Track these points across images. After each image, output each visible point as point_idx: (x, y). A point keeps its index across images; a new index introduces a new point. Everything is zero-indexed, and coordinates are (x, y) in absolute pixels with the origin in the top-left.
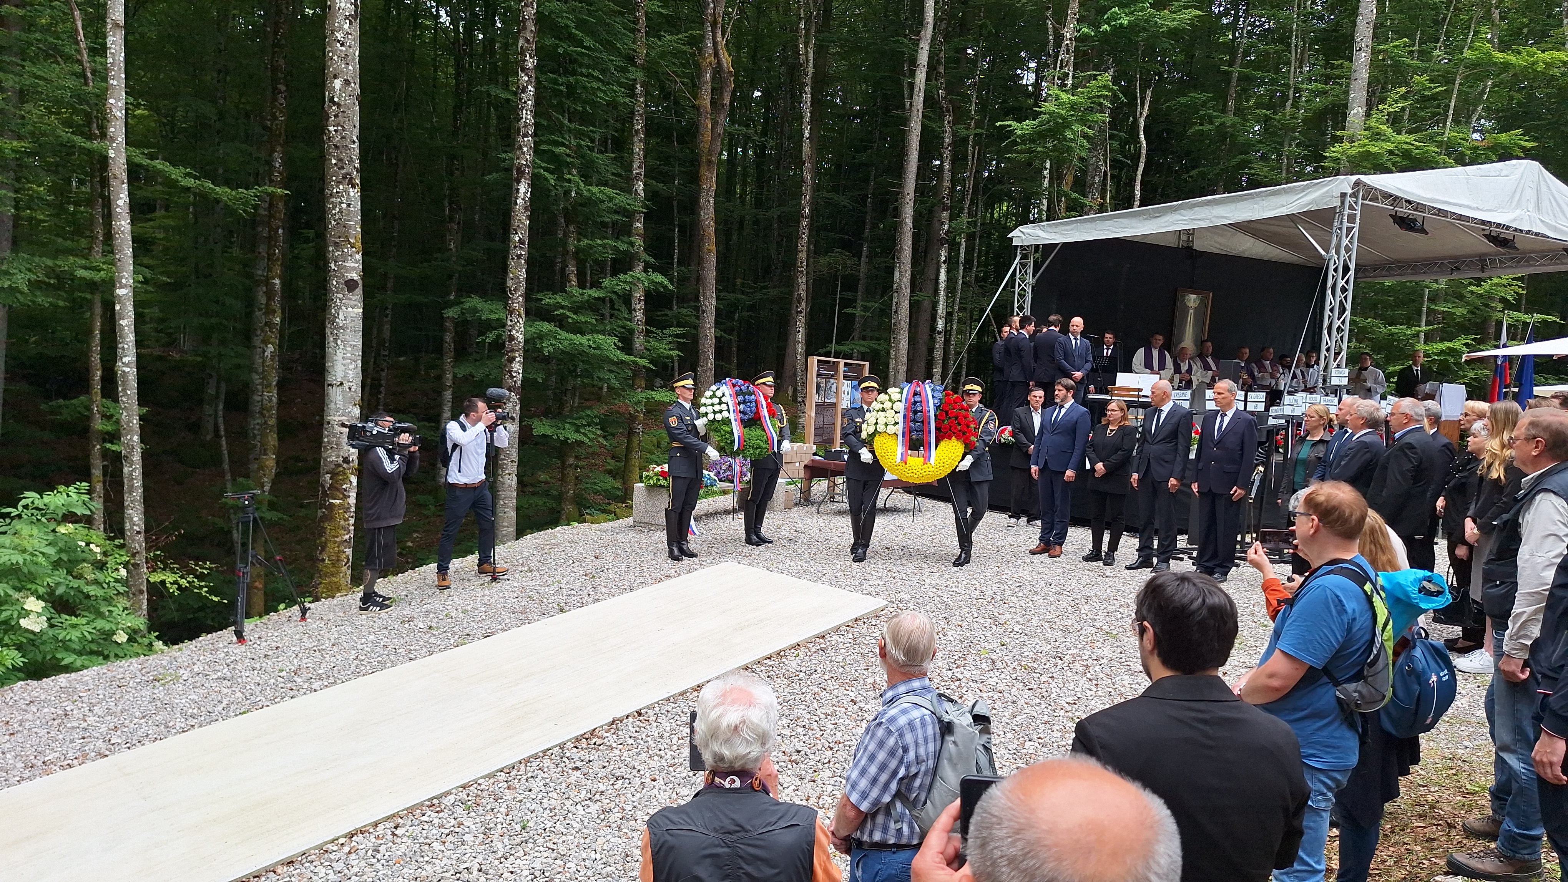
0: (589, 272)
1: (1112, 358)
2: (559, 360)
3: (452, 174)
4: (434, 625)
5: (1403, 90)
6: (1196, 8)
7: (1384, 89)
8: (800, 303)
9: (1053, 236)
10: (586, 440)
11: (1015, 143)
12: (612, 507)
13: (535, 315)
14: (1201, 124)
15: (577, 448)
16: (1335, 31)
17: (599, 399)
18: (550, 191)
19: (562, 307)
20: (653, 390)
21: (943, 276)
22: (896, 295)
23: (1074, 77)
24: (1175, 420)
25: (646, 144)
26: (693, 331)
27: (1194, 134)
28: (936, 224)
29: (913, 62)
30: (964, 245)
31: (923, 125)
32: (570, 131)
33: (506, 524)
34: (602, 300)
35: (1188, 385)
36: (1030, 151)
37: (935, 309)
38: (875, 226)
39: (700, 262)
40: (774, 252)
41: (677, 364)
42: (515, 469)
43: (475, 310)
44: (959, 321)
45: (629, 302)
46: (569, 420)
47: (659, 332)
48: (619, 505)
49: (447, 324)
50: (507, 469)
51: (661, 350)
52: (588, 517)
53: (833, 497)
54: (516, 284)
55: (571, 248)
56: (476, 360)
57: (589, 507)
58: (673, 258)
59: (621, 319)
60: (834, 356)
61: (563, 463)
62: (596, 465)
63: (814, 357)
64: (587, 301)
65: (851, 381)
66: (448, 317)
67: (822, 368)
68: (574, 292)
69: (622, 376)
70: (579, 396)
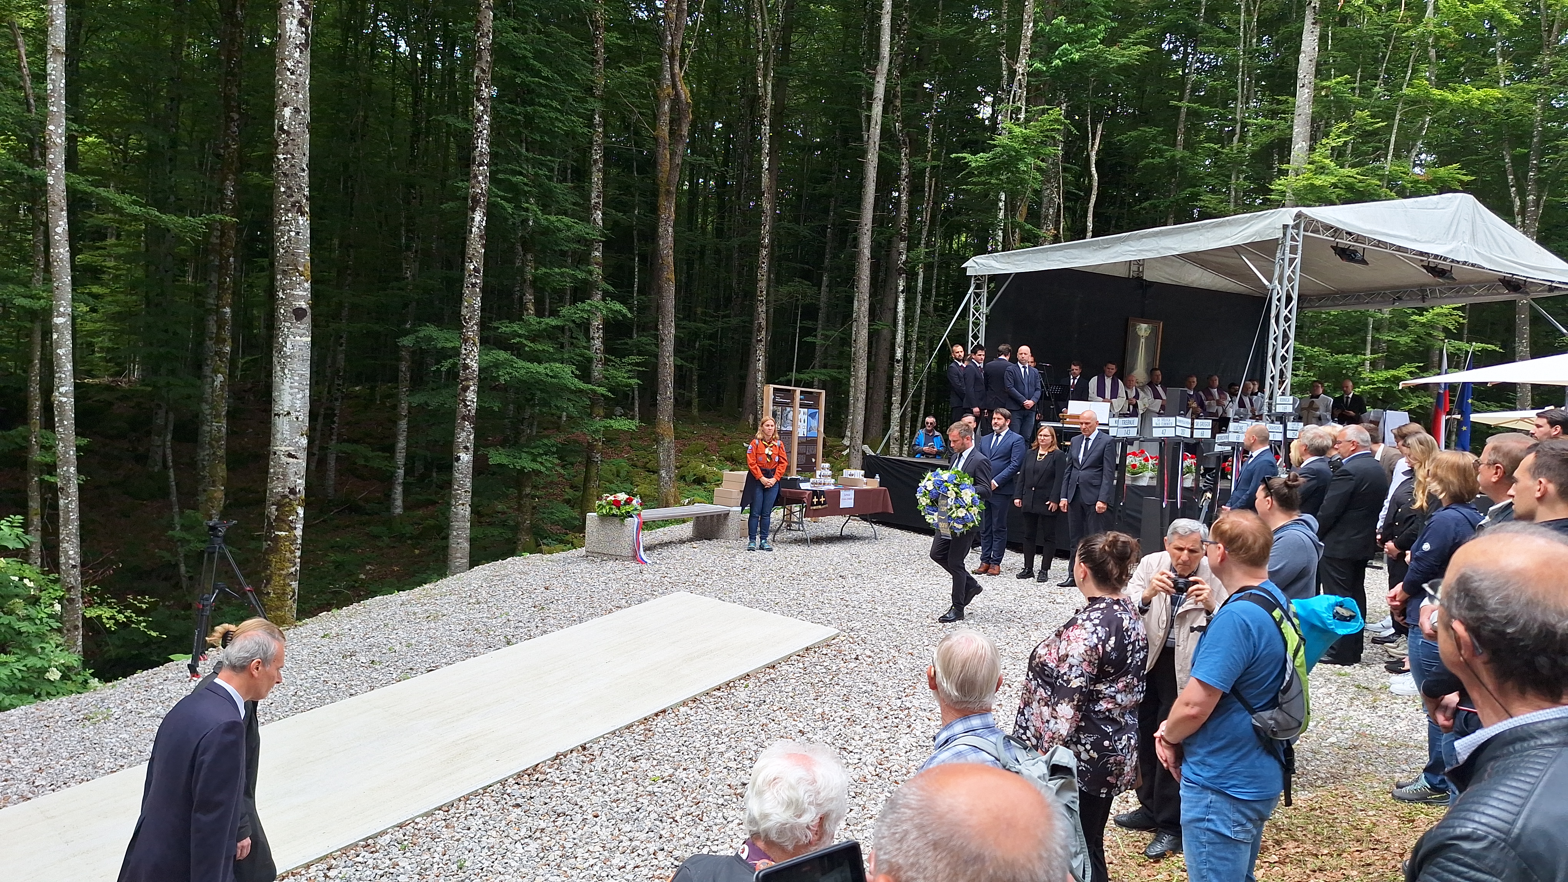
0: (548, 301)
2: (516, 388)
3: (409, 203)
4: (377, 659)
5: (1345, 125)
6: (1145, 44)
7: (1328, 125)
8: (760, 332)
9: (1007, 266)
10: (543, 469)
11: (971, 174)
12: (569, 537)
13: (491, 344)
14: (1153, 158)
15: (534, 478)
16: (1281, 67)
17: (558, 428)
18: (507, 219)
19: (520, 336)
20: (611, 418)
21: (901, 306)
22: (855, 324)
23: (1027, 111)
25: (605, 173)
26: (653, 360)
27: (1144, 166)
28: (894, 255)
29: (870, 95)
30: (921, 275)
31: (880, 157)
32: (527, 160)
33: (459, 555)
34: (560, 328)
36: (984, 183)
37: (894, 338)
38: (835, 256)
39: (660, 291)
40: (735, 281)
41: (636, 392)
42: (469, 499)
43: (430, 339)
44: (919, 349)
45: (587, 331)
46: (526, 450)
47: (617, 360)
48: (576, 535)
49: (403, 353)
50: (460, 499)
51: (620, 378)
52: (544, 548)
53: (790, 525)
54: (471, 312)
55: (529, 277)
56: (432, 390)
57: (546, 538)
58: (633, 287)
59: (579, 348)
60: (792, 384)
61: (520, 492)
62: (554, 494)
63: (771, 385)
64: (545, 330)
65: (808, 409)
66: (403, 346)
67: (778, 396)
68: (531, 320)
69: (580, 404)
70: (537, 425)
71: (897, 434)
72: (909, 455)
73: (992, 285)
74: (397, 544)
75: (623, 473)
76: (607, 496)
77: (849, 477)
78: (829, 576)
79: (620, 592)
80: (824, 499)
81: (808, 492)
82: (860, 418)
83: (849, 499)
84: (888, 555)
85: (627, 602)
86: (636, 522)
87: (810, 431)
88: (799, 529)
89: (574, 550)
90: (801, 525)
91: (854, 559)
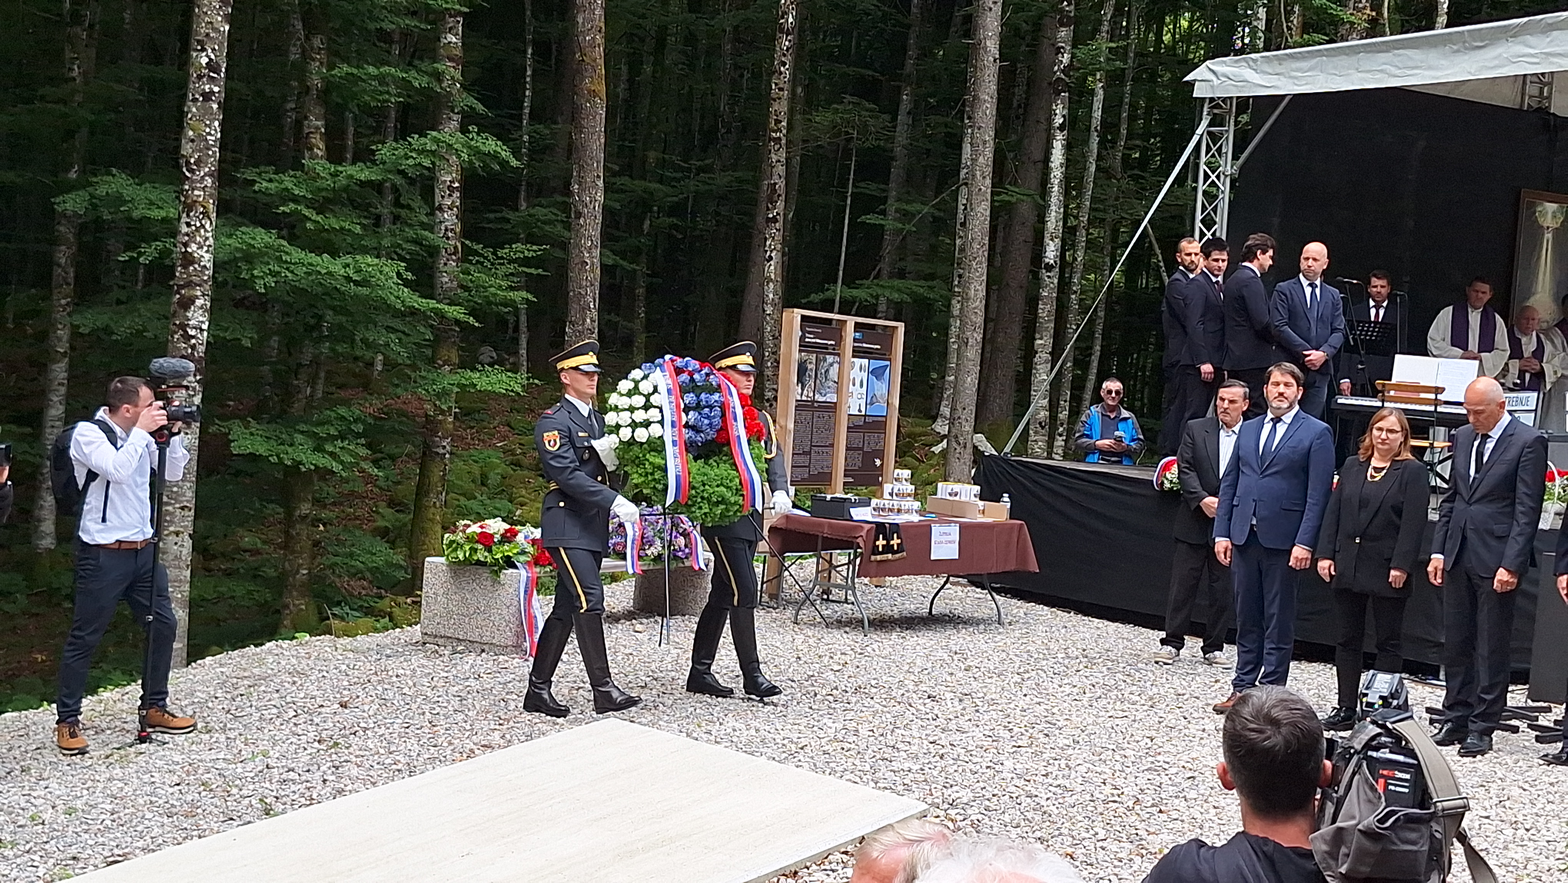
0: (351, 130)
1: (1385, 325)
2: (286, 304)
4: (6, 837)
8: (773, 202)
9: (1275, 81)
10: (336, 467)
12: (384, 604)
13: (241, 214)
15: (318, 485)
17: (366, 385)
19: (295, 200)
20: (473, 369)
21: (1057, 157)
22: (964, 191)
24: (1512, 453)
26: (559, 253)
28: (1046, 52)
30: (1100, 94)
34: (377, 187)
35: (1536, 381)
37: (1043, 221)
38: (925, 54)
39: (575, 115)
40: (724, 99)
41: (523, 318)
42: (188, 523)
43: (118, 200)
44: (1091, 246)
45: (429, 192)
46: (303, 427)
47: (488, 253)
48: (401, 599)
49: (62, 229)
50: (171, 522)
51: (492, 290)
52: (335, 623)
53: (827, 592)
54: (200, 151)
55: (316, 81)
56: (119, 302)
57: (338, 604)
58: (522, 108)
59: (411, 226)
60: (836, 309)
61: (289, 514)
62: (357, 518)
63: (796, 310)
64: (346, 189)
65: (869, 359)
66: (64, 215)
67: (810, 333)
68: (319, 169)
69: (412, 339)
70: (326, 379)
71: (1043, 414)
72: (1065, 457)
74: (43, 609)
75: (494, 479)
76: (468, 522)
77: (948, 497)
78: (907, 694)
79: (490, 716)
80: (899, 541)
81: (867, 527)
82: (971, 381)
83: (950, 542)
84: (1025, 656)
85: (503, 737)
86: (523, 579)
87: (872, 404)
88: (846, 601)
89: (398, 630)
90: (850, 592)
91: (956, 662)
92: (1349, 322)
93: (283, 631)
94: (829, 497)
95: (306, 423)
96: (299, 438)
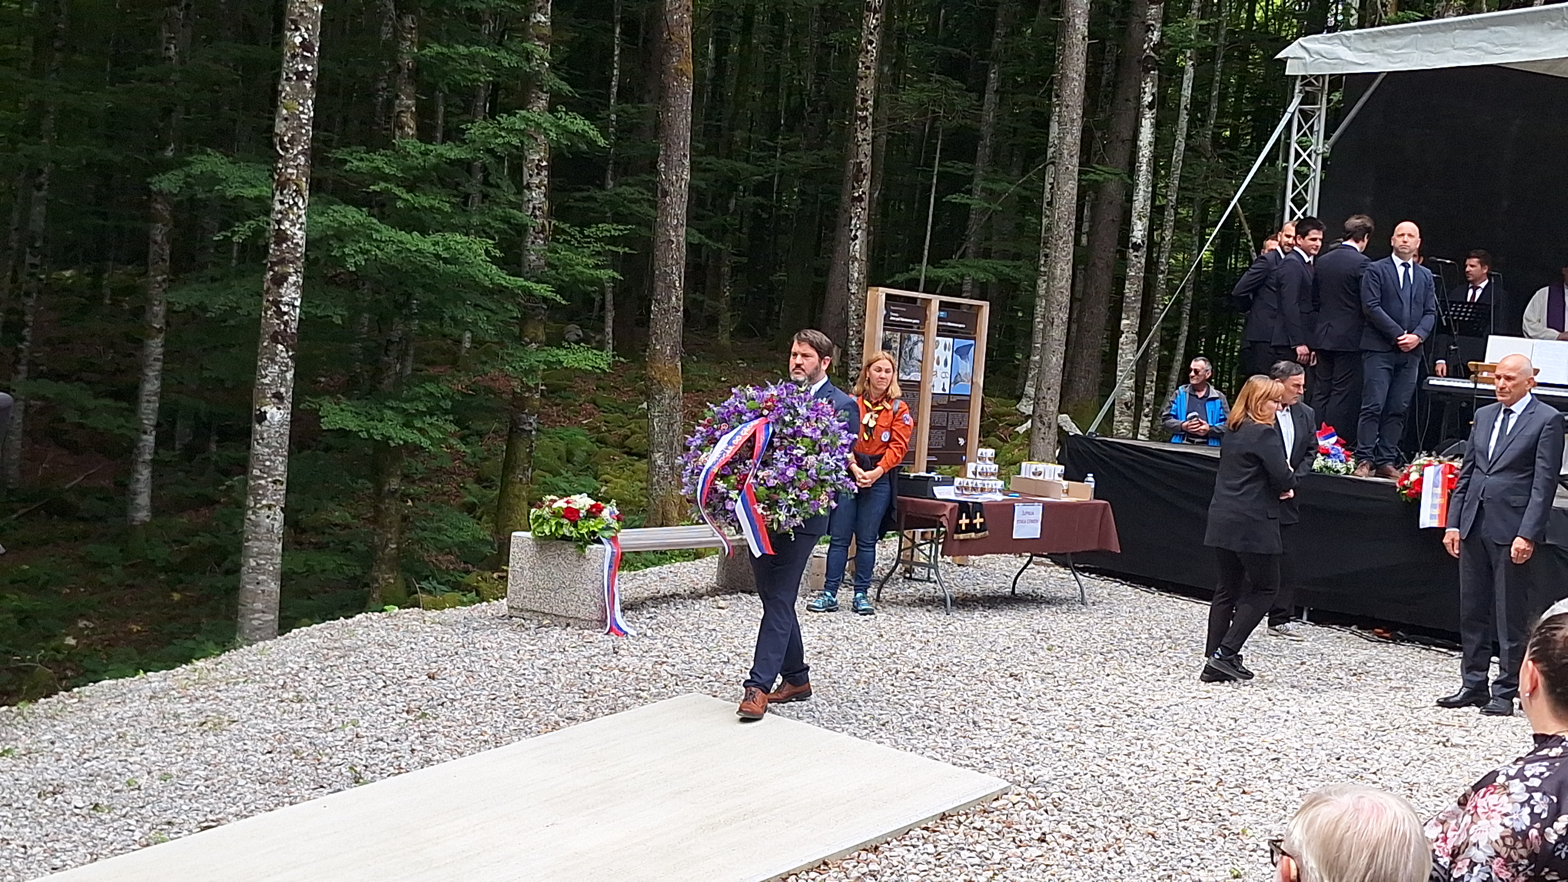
0: (441, 109)
2: (377, 282)
4: (103, 801)
8: (860, 181)
9: (1368, 58)
10: (425, 443)
12: (471, 579)
13: (333, 193)
15: (406, 460)
17: (454, 361)
19: (386, 178)
20: (560, 347)
21: (1146, 135)
22: (1051, 170)
26: (644, 232)
28: (1136, 31)
30: (1190, 73)
33: (259, 606)
34: (466, 166)
37: (1130, 200)
38: (1014, 31)
39: (662, 94)
40: (811, 78)
41: (609, 297)
42: (280, 497)
43: (213, 179)
44: (1180, 225)
45: (516, 171)
46: (392, 403)
47: (575, 231)
48: (487, 574)
49: (159, 207)
50: (264, 496)
51: (579, 268)
52: (423, 597)
53: (910, 571)
54: (293, 129)
55: (407, 61)
56: (213, 280)
57: (427, 578)
58: (609, 86)
59: (498, 204)
60: (921, 288)
61: (379, 487)
62: (444, 494)
63: (881, 289)
64: (435, 167)
65: (954, 338)
66: (160, 192)
67: (894, 311)
68: (409, 148)
69: (500, 317)
70: (415, 355)
71: (1129, 395)
72: (1151, 437)
73: (1337, 96)
74: (138, 581)
75: (580, 456)
76: (555, 498)
77: (1032, 477)
78: (989, 673)
79: (575, 690)
80: (982, 520)
81: (950, 505)
82: (1056, 360)
83: (1032, 521)
84: (1108, 636)
85: (587, 710)
86: (608, 554)
87: (956, 383)
88: (929, 579)
89: (485, 603)
90: (932, 571)
91: (1038, 641)
92: (1443, 302)
93: (372, 604)
94: (912, 475)
95: (396, 399)
96: (389, 413)
